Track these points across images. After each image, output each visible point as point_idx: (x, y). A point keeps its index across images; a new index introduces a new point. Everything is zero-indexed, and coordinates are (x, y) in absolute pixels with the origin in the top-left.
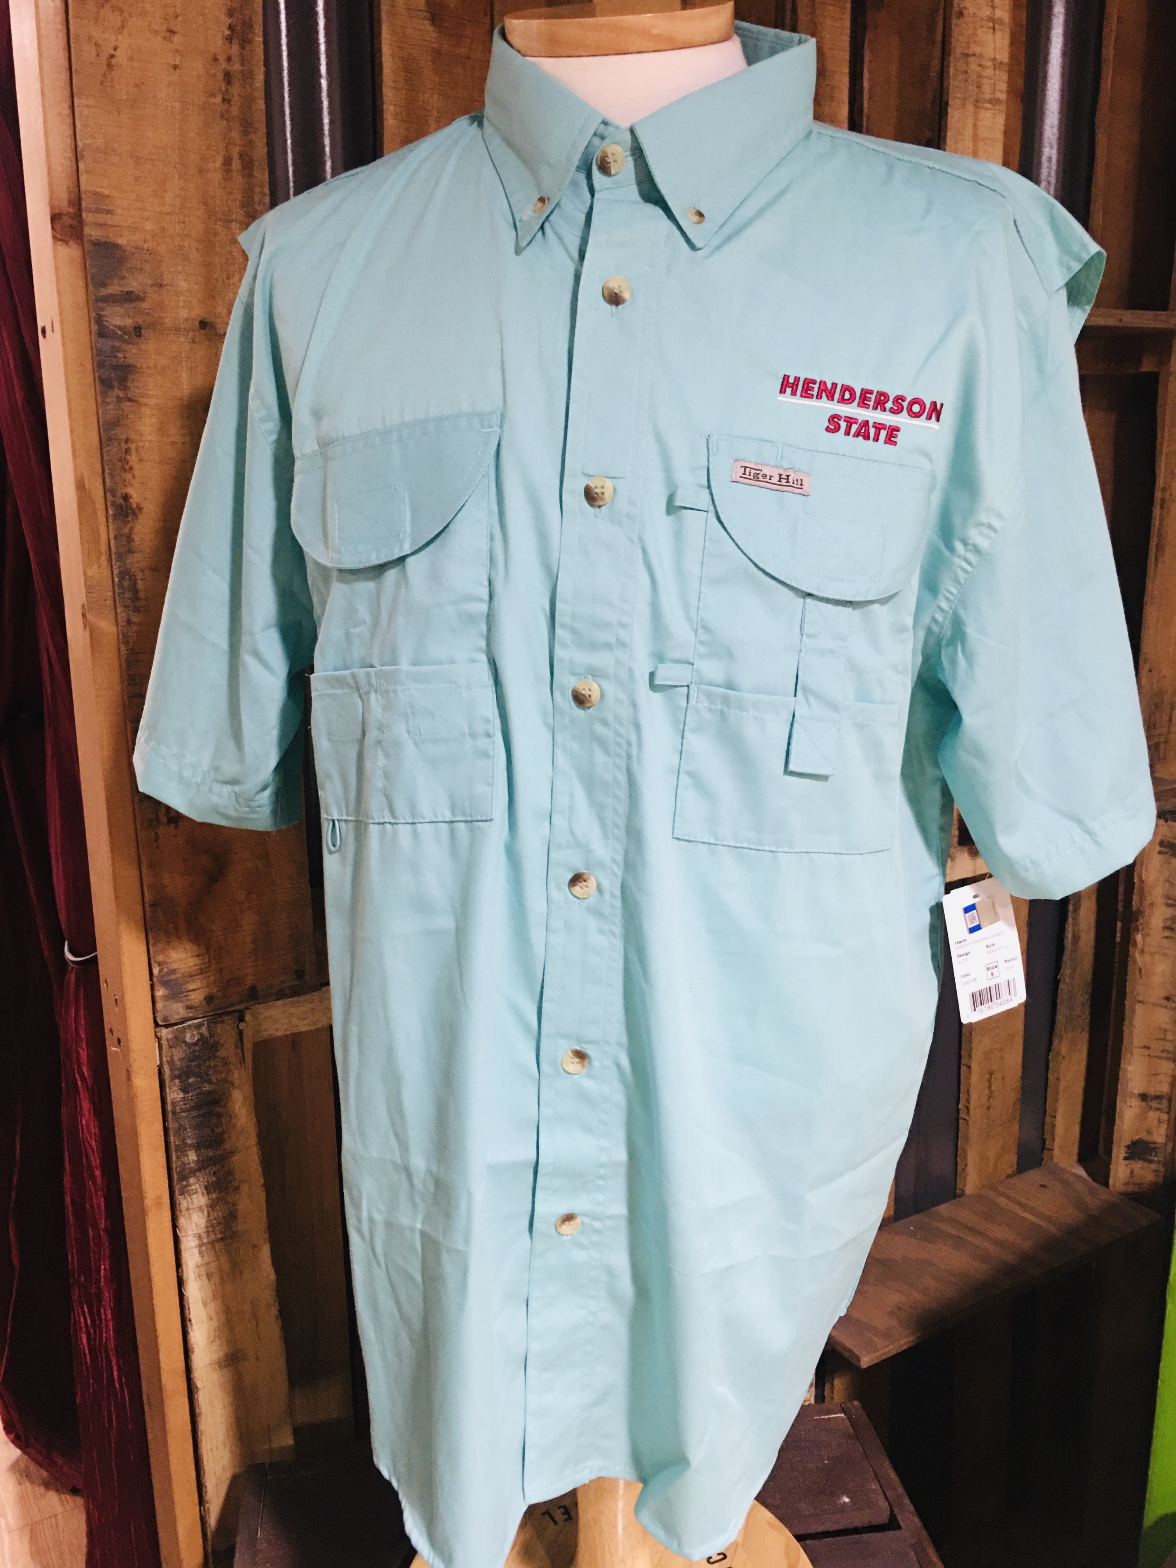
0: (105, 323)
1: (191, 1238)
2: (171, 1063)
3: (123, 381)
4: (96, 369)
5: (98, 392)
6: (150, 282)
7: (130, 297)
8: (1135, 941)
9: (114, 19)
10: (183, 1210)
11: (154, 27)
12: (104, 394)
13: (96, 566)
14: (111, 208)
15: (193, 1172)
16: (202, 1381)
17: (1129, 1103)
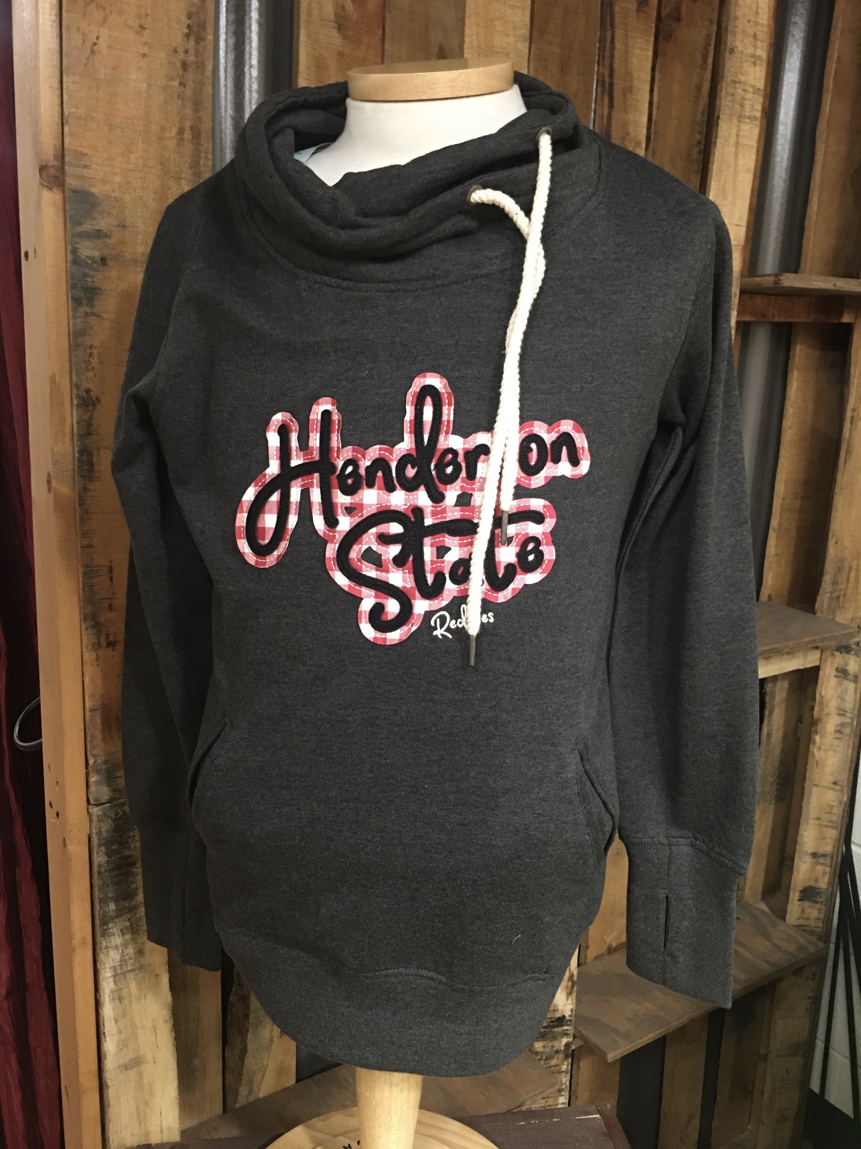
0: (79, 254)
1: (108, 970)
2: (99, 833)
3: (90, 301)
4: (69, 290)
5: (70, 308)
6: (116, 223)
7: (98, 235)
8: (814, 741)
9: (97, 15)
10: (103, 948)
11: (130, 23)
12: (75, 310)
13: (61, 444)
14: (88, 164)
15: (112, 919)
16: (112, 1080)
17: (803, 860)
